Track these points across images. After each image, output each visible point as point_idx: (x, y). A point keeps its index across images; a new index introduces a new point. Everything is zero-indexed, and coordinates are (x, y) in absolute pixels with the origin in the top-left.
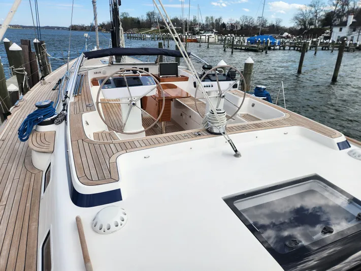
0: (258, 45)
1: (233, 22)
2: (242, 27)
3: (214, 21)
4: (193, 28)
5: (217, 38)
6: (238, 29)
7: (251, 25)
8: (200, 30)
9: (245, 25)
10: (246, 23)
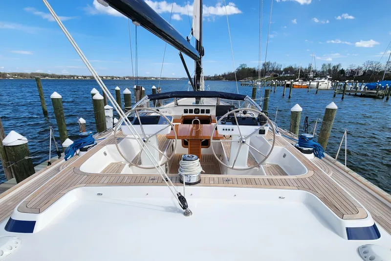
0: (377, 91)
1: (354, 68)
2: (364, 73)
3: (331, 68)
4: (307, 75)
5: (330, 84)
6: (360, 75)
7: (376, 70)
8: (314, 77)
9: (369, 70)
10: (370, 69)
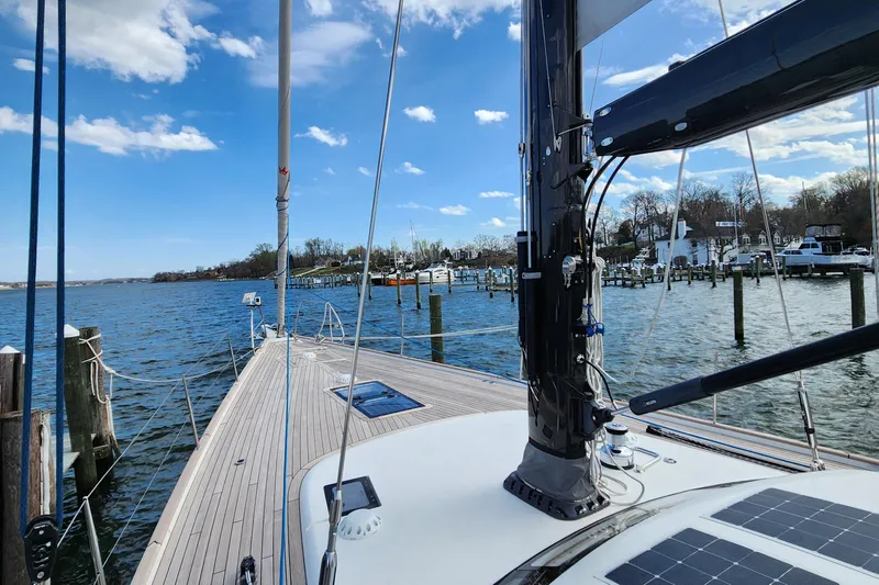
1: (463, 247)
2: (480, 253)
3: (429, 247)
6: (474, 257)
7: (494, 250)
9: (485, 250)
